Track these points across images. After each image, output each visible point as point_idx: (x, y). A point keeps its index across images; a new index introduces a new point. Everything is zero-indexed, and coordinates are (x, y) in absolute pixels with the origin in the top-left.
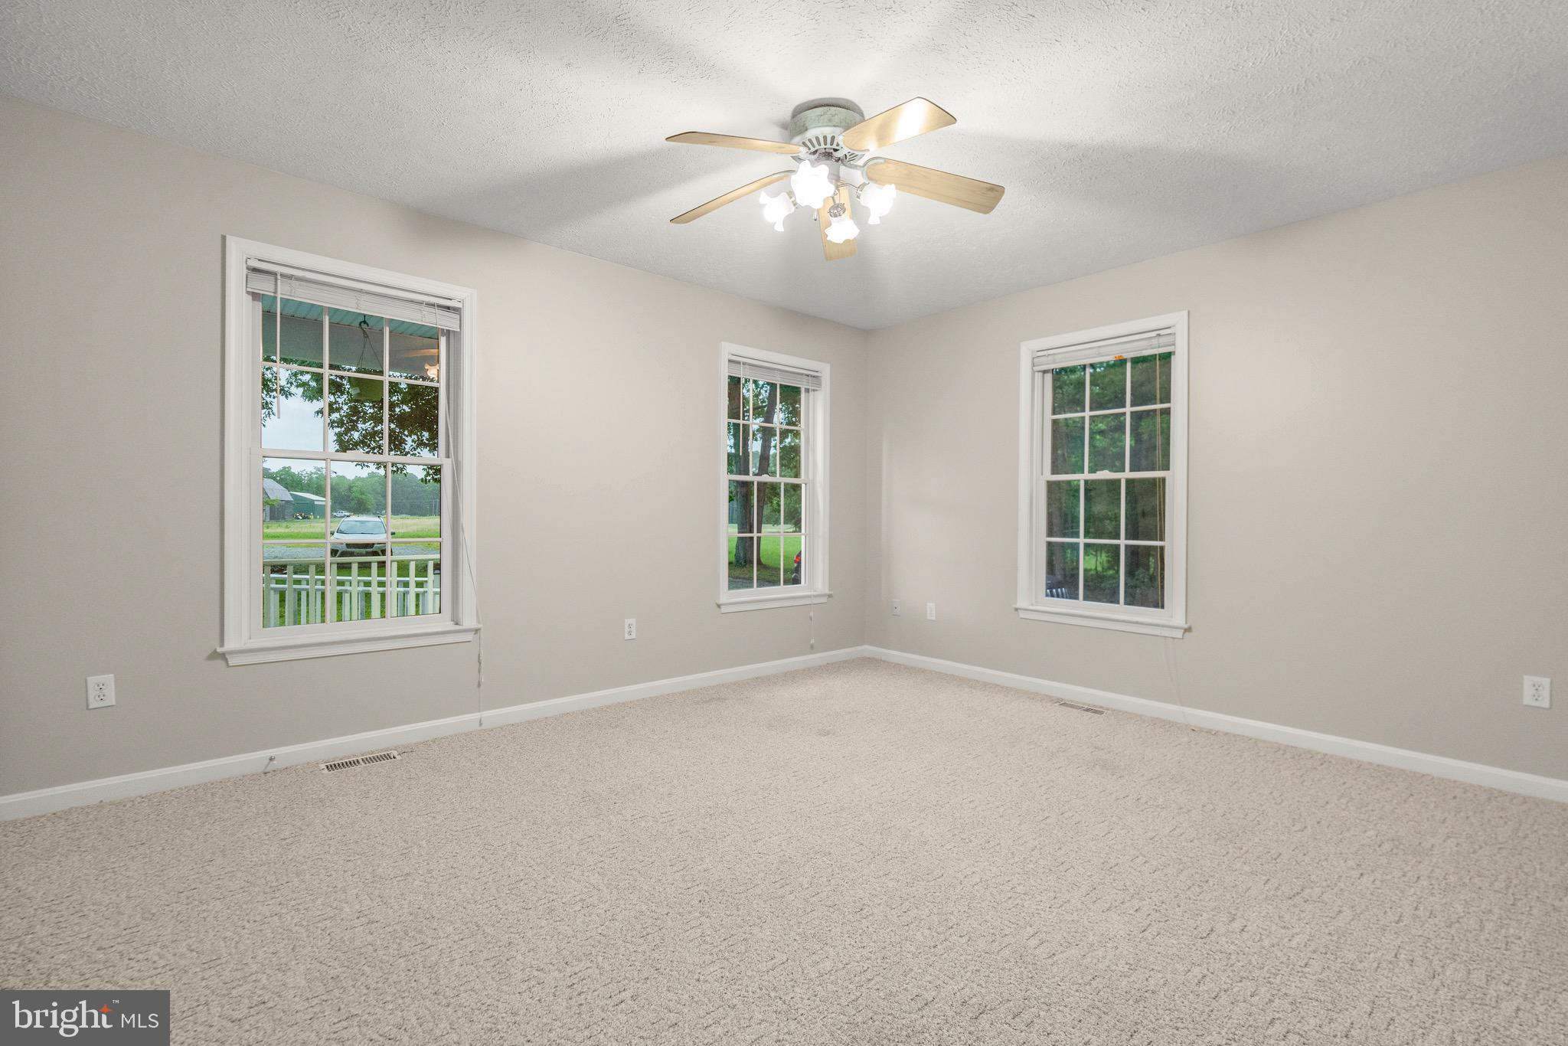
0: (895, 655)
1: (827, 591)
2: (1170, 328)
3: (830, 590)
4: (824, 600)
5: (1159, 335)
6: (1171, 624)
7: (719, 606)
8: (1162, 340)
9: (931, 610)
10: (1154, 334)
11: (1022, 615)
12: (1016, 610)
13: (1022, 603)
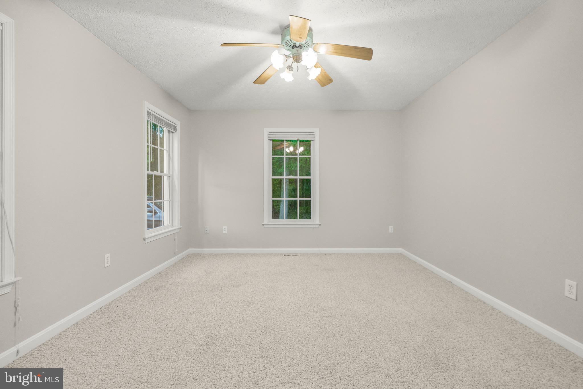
0: (206, 250)
1: (179, 227)
2: (313, 133)
3: (181, 226)
4: (179, 230)
5: (310, 134)
6: (315, 224)
7: (144, 240)
8: (311, 136)
9: (225, 229)
10: (309, 134)
11: (265, 226)
12: (263, 225)
13: (265, 222)
